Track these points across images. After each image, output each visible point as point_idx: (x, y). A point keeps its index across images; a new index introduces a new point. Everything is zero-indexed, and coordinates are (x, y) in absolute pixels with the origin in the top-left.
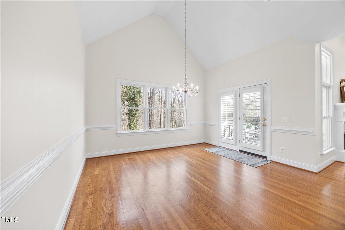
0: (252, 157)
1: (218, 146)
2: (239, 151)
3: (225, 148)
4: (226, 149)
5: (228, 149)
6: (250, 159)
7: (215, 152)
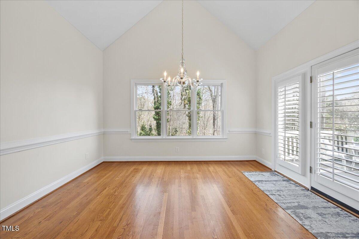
0: (338, 210)
1: (273, 169)
2: (310, 189)
3: (285, 176)
4: (285, 179)
5: (289, 180)
6: (327, 216)
7: (256, 181)
